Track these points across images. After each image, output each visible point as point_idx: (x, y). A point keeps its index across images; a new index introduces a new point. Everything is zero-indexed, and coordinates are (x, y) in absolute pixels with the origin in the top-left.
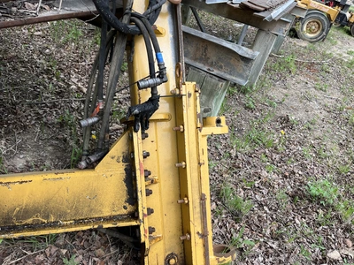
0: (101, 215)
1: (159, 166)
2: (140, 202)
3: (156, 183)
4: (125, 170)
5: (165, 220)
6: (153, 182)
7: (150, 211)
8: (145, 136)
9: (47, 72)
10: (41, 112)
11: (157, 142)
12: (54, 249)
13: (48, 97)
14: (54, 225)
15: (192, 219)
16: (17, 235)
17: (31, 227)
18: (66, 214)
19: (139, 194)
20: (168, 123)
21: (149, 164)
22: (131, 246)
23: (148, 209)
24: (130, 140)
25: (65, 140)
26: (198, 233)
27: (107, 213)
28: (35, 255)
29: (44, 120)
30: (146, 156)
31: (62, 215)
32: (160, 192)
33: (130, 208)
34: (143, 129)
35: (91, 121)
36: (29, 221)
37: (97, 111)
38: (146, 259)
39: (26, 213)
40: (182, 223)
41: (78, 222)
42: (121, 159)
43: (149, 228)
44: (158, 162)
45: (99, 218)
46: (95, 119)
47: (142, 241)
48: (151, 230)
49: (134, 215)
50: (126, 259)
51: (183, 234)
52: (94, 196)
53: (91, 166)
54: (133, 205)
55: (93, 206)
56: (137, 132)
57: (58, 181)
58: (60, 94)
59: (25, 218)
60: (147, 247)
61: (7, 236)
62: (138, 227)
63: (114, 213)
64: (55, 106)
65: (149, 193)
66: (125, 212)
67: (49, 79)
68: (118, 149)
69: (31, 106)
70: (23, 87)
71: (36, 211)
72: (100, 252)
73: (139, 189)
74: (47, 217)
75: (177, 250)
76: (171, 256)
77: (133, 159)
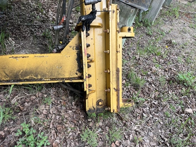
0: (64, 77)
1: (95, 53)
2: (84, 70)
3: (93, 62)
4: (77, 54)
5: (97, 82)
6: (91, 61)
7: (90, 76)
8: (88, 35)
9: (36, 10)
10: (33, 30)
11: (94, 39)
12: (40, 94)
13: (37, 22)
14: (41, 80)
15: (111, 81)
16: (21, 83)
17: (28, 80)
18: (46, 75)
19: (84, 66)
20: (101, 29)
21: (90, 51)
22: (79, 95)
23: (89, 75)
24: (80, 37)
25: (46, 45)
26: (114, 88)
27: (67, 76)
28: (31, 96)
29: (35, 34)
30: (88, 46)
31: (44, 75)
32: (95, 67)
33: (79, 74)
34: (87, 30)
35: (59, 27)
36: (28, 77)
37: (62, 21)
38: (87, 100)
39: (26, 73)
40: (106, 84)
41: (52, 79)
42: (75, 48)
43: (89, 84)
44: (95, 51)
45: (63, 79)
46: (62, 26)
47: (85, 90)
48: (90, 86)
49: (81, 78)
50: (77, 102)
51: (107, 89)
52: (61, 67)
53: (59, 51)
54: (81, 73)
55: (60, 72)
56: (83, 31)
57: (42, 58)
58: (43, 21)
59: (26, 76)
60: (87, 93)
61: (16, 83)
62: (83, 83)
63: (71, 76)
64: (40, 27)
65: (89, 66)
66: (76, 76)
67: (37, 13)
68: (73, 42)
69: (28, 26)
70: (24, 17)
71: (31, 73)
72: (64, 97)
73: (84, 63)
74: (37, 76)
75: (103, 98)
76: (100, 100)
77: (81, 47)
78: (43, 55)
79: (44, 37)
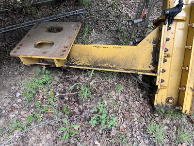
0: (137, 69)
1: (173, 48)
2: (159, 64)
3: (169, 57)
4: (153, 47)
5: (170, 79)
7: (164, 71)
8: (169, 29)
9: (112, 6)
10: (108, 24)
11: (175, 34)
12: (112, 82)
13: (112, 18)
14: (115, 68)
15: (188, 79)
16: (99, 69)
17: (104, 68)
18: (120, 65)
19: (160, 60)
20: (184, 23)
21: (168, 45)
22: (148, 89)
23: (163, 69)
24: (160, 30)
26: (191, 88)
27: (140, 68)
28: (104, 82)
29: (110, 28)
30: (168, 40)
31: (118, 65)
32: (171, 63)
33: (152, 68)
34: (169, 24)
35: (139, 21)
36: (105, 65)
37: (142, 16)
38: (156, 95)
39: (104, 61)
40: (181, 82)
41: (125, 69)
42: (152, 41)
43: (162, 79)
44: (173, 46)
45: (136, 70)
47: (157, 84)
48: (163, 81)
49: (155, 71)
50: (144, 95)
51: (180, 87)
52: (135, 59)
53: (135, 44)
54: (154, 66)
55: (133, 63)
56: (165, 24)
57: (119, 49)
58: (117, 17)
59: (103, 64)
60: (159, 88)
61: (96, 69)
62: (156, 77)
63: (143, 69)
64: (115, 22)
65: (165, 61)
66: (149, 69)
67: (112, 9)
68: (152, 35)
69: (104, 21)
70: (101, 13)
71: (108, 61)
72: (132, 88)
73: (160, 57)
74: (112, 65)
75: (175, 96)
76: (171, 98)
77: (160, 41)
78: (120, 46)
79: (117, 31)
